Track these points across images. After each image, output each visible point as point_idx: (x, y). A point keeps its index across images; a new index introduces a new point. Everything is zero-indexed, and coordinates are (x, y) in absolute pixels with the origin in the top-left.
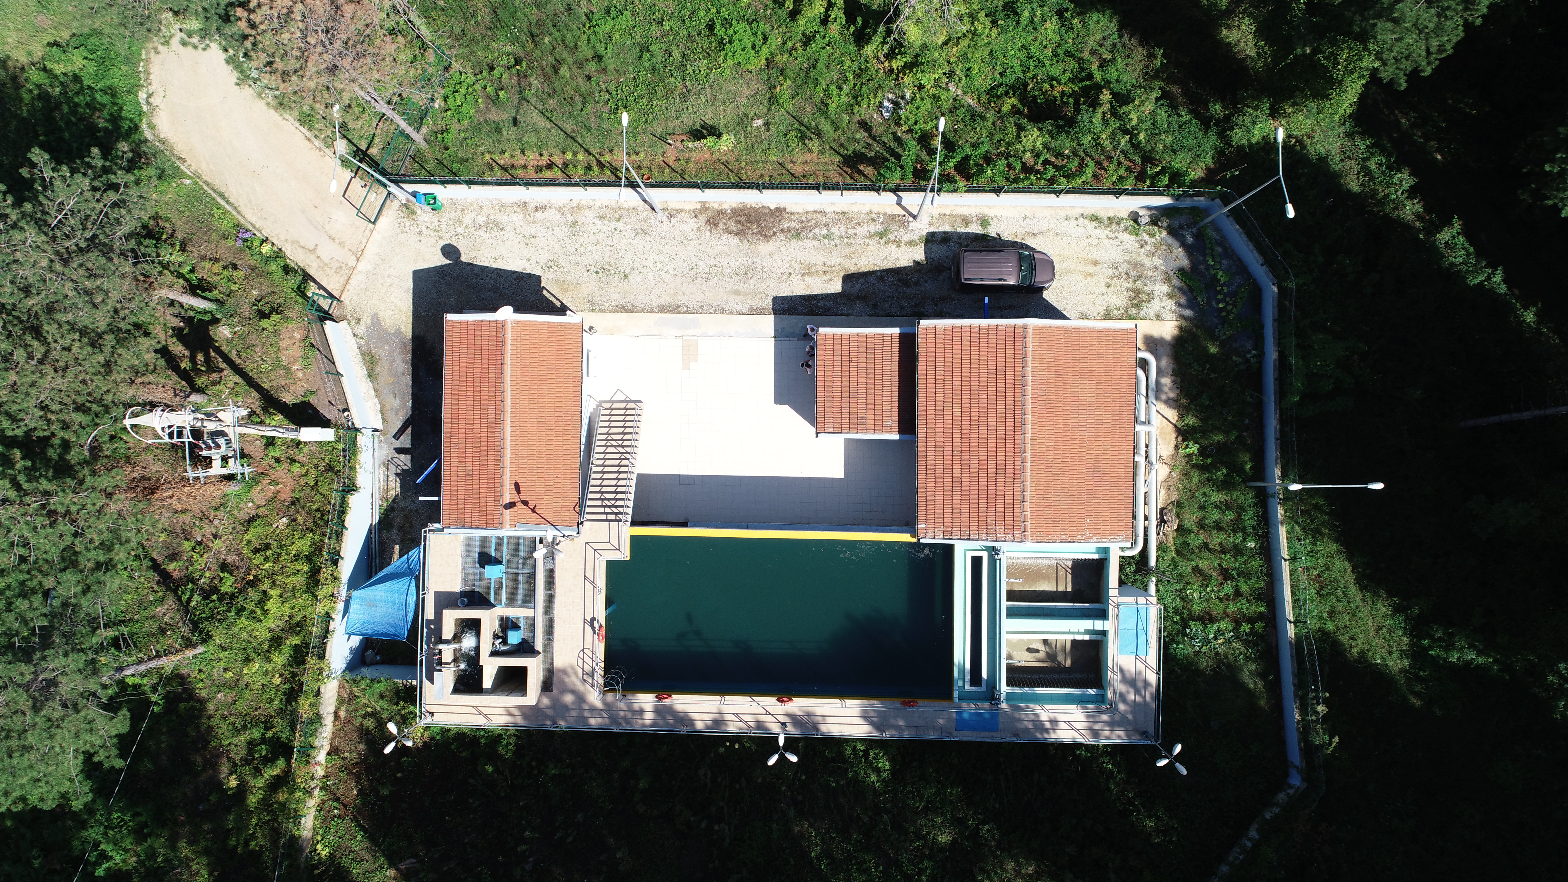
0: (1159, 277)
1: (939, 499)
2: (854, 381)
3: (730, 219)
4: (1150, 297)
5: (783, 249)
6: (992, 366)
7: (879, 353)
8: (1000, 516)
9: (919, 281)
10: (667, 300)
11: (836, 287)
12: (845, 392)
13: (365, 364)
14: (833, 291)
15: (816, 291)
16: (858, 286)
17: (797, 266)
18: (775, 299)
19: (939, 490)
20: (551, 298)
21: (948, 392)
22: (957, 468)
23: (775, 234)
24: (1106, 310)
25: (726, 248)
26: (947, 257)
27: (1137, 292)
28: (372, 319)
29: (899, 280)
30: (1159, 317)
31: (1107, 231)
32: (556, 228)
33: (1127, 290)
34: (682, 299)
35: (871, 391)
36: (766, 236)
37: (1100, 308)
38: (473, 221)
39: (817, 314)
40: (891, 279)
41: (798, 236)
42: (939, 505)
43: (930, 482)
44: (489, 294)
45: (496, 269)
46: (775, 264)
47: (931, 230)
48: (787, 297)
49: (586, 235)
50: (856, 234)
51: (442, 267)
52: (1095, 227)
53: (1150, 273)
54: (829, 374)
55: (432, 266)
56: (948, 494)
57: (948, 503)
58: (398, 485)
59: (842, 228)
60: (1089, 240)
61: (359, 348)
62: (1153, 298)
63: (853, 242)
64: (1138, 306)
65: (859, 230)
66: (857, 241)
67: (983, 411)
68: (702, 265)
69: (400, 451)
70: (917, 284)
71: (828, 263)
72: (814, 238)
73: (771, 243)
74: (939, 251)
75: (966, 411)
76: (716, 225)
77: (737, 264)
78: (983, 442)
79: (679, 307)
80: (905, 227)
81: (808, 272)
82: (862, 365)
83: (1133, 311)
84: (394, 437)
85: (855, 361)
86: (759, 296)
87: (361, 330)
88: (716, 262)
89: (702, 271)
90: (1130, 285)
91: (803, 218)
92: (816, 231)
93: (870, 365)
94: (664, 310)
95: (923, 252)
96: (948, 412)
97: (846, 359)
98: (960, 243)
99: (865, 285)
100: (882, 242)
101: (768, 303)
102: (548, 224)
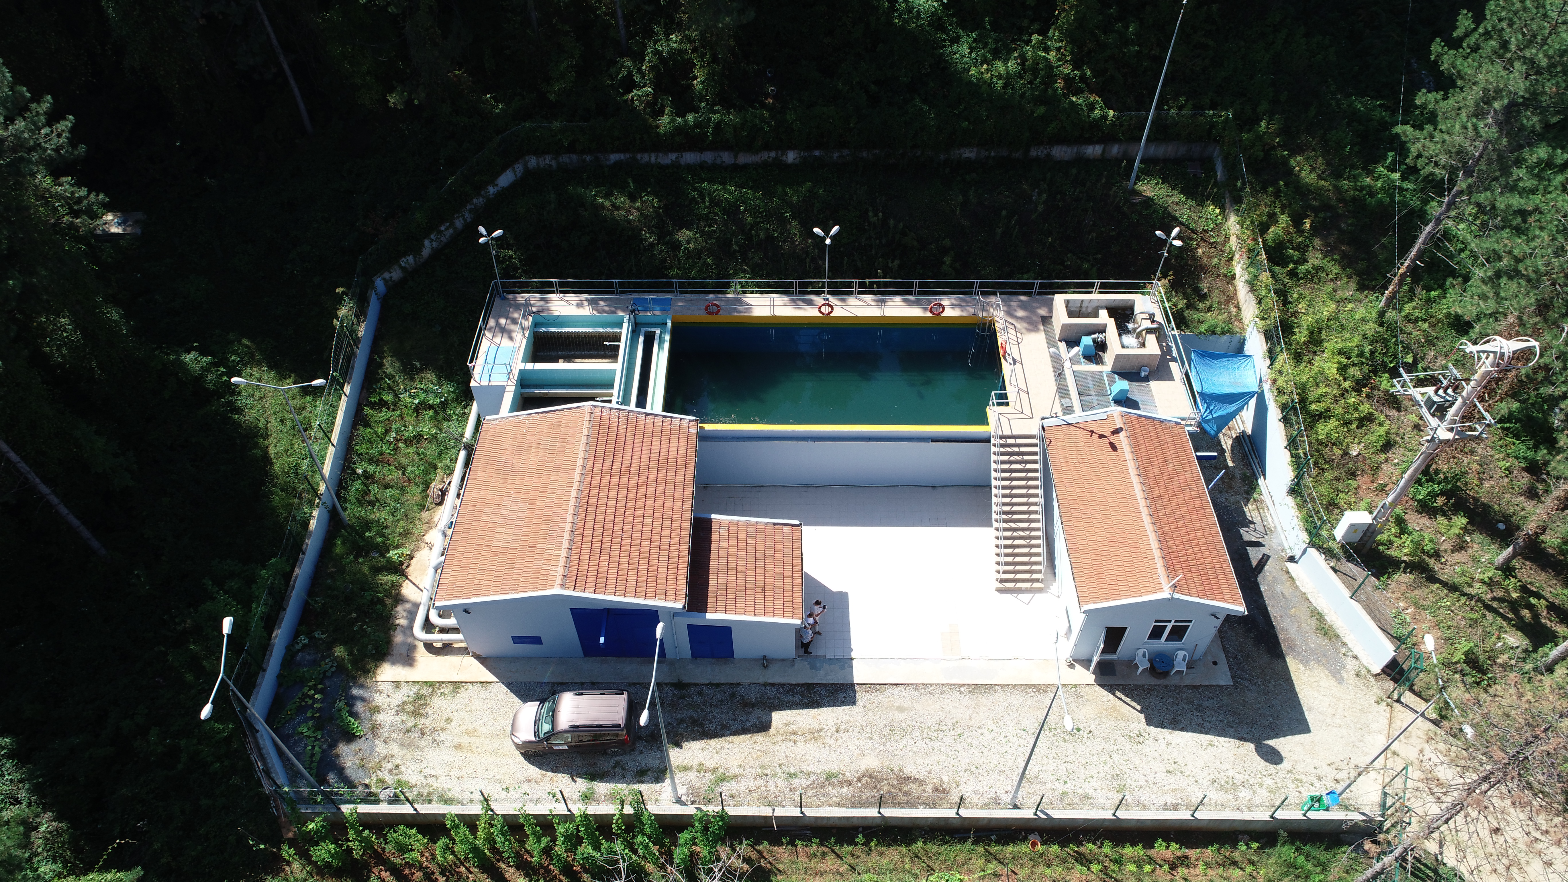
0: (384, 733)
1: (673, 448)
2: (760, 571)
3: (918, 798)
4: (401, 708)
5: (847, 761)
6: (605, 556)
7: (731, 596)
8: (613, 429)
9: (678, 724)
10: (986, 700)
11: (779, 718)
12: (770, 560)
13: (1331, 627)
14: (783, 713)
15: (805, 712)
16: (754, 718)
17: (829, 741)
18: (854, 703)
19: (673, 455)
20: (1128, 700)
21: (656, 537)
22: (653, 471)
23: (859, 780)
24: (458, 693)
25: (920, 761)
26: (641, 753)
27: (416, 714)
28: (1342, 678)
29: (702, 725)
30: (397, 684)
31: (436, 785)
32: (1143, 783)
33: (426, 716)
34: (968, 700)
35: (742, 559)
36: (870, 777)
37: (464, 695)
38: (1254, 793)
39: (803, 685)
40: (712, 726)
41: (829, 776)
42: (674, 444)
43: (681, 462)
44: (1206, 704)
45: (1207, 733)
46: (857, 743)
47: (658, 786)
48: (840, 706)
49: (1102, 774)
50: (755, 779)
51: (1277, 736)
52: (450, 790)
53: (394, 735)
54: (788, 580)
55: (1289, 737)
56: (664, 451)
57: (665, 446)
58: (1248, 514)
59: (773, 787)
60: (460, 774)
61: (1344, 644)
62: (398, 706)
63: (758, 770)
64: (419, 697)
65: (752, 784)
66: (753, 771)
67: (620, 515)
68: (948, 740)
69: (1258, 544)
70: (682, 721)
71: (790, 744)
72: (808, 774)
73: (863, 768)
74: (650, 760)
75: (639, 518)
76: (936, 790)
77: (904, 742)
78: (623, 490)
79: (970, 692)
80: (692, 788)
81: (815, 734)
82: (751, 585)
83: (426, 691)
84: (1269, 557)
85: (759, 590)
86: (875, 705)
87: (1350, 664)
88: (930, 744)
89: (947, 732)
90: (423, 721)
91: (824, 799)
92: (806, 783)
93: (741, 584)
94: (989, 688)
95: (672, 759)
96: (658, 520)
97: (769, 592)
98: (624, 769)
99: (744, 719)
100: (721, 771)
101: (861, 696)
102: (1155, 788)
